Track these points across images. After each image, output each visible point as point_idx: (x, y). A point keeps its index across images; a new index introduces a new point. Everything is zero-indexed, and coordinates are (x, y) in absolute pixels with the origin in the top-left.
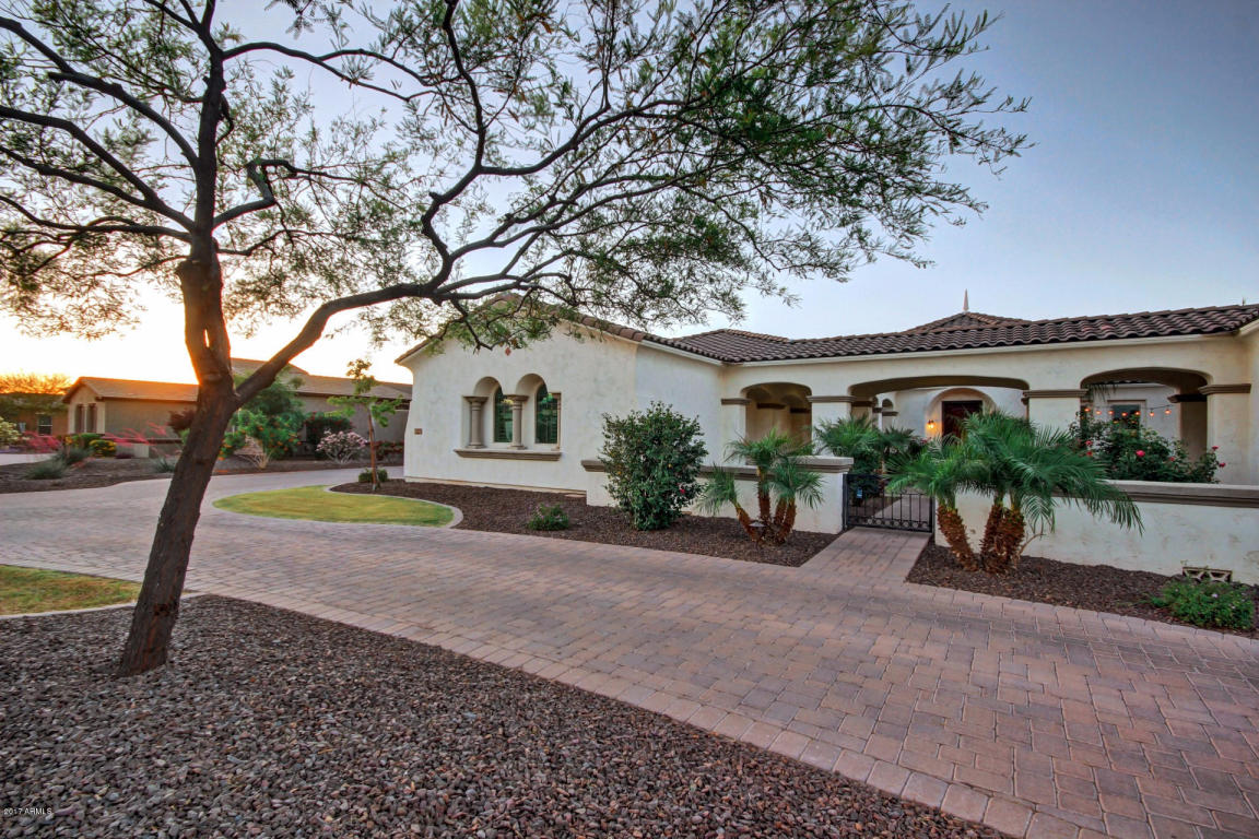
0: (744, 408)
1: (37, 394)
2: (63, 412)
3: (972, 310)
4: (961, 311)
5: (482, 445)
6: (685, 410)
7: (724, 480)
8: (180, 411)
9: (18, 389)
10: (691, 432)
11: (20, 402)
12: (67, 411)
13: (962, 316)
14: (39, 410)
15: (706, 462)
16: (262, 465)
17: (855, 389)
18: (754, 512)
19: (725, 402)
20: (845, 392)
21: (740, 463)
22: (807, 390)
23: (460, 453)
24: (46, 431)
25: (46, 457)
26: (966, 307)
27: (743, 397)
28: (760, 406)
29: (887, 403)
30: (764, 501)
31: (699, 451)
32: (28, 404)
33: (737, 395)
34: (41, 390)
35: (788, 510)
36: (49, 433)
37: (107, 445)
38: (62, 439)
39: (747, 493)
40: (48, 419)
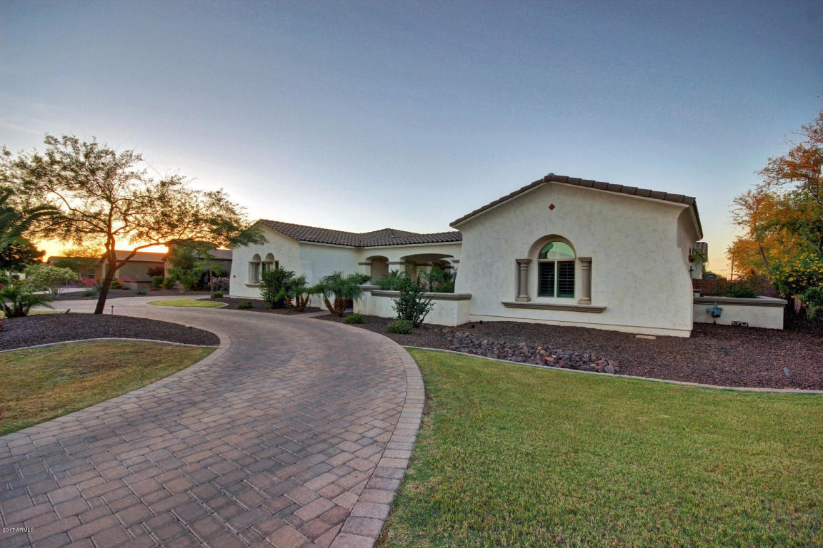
0: (369, 266)
1: (87, 258)
2: (99, 267)
8: (153, 267)
9: (78, 255)
11: (79, 262)
12: (101, 267)
14: (89, 266)
16: (182, 292)
17: (404, 259)
19: (360, 264)
22: (387, 259)
23: (248, 285)
24: (92, 277)
25: (91, 289)
27: (368, 262)
32: (84, 263)
33: (364, 261)
34: (89, 256)
36: (93, 278)
37: (118, 284)
38: (98, 281)
40: (92, 271)
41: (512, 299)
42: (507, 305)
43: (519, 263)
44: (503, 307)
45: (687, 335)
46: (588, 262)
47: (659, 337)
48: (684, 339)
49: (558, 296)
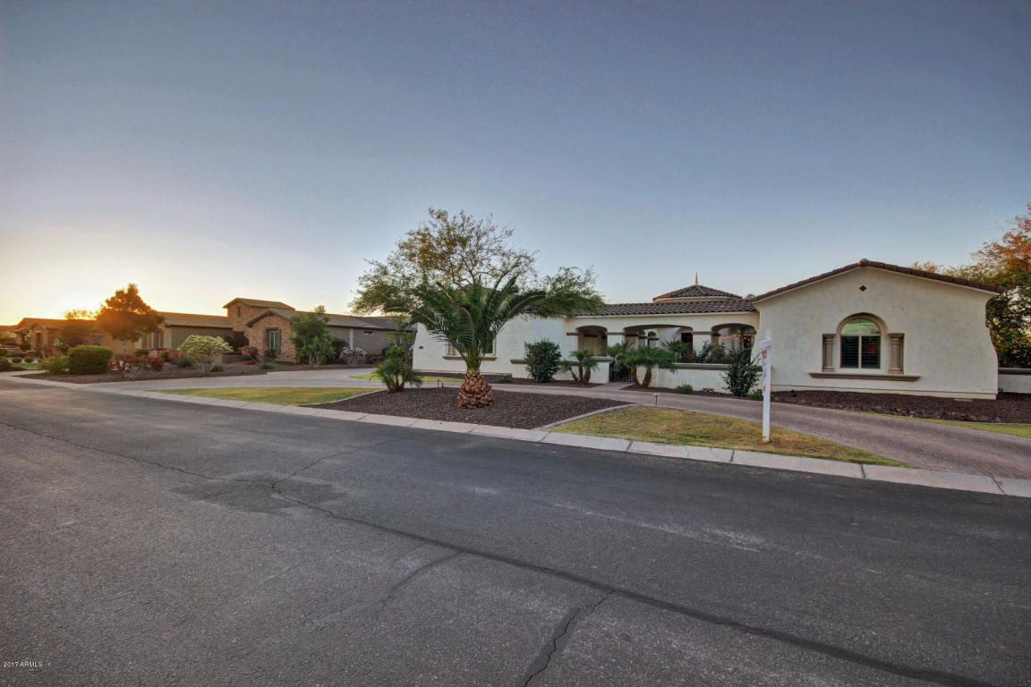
0: (577, 337)
3: (700, 284)
4: (694, 284)
5: (454, 354)
6: (554, 340)
7: (568, 365)
10: (556, 348)
13: (694, 287)
15: (562, 359)
17: (626, 329)
18: (578, 375)
19: (568, 334)
20: (621, 331)
21: (575, 359)
22: (605, 330)
23: (445, 358)
26: (696, 282)
27: (577, 332)
28: (586, 336)
29: (650, 334)
30: (581, 371)
31: (559, 355)
33: (574, 331)
35: (588, 373)
39: (575, 370)
41: (819, 371)
42: (814, 376)
43: (825, 338)
44: (810, 378)
45: (994, 397)
46: (899, 339)
47: (974, 400)
48: (991, 401)
49: (862, 367)
